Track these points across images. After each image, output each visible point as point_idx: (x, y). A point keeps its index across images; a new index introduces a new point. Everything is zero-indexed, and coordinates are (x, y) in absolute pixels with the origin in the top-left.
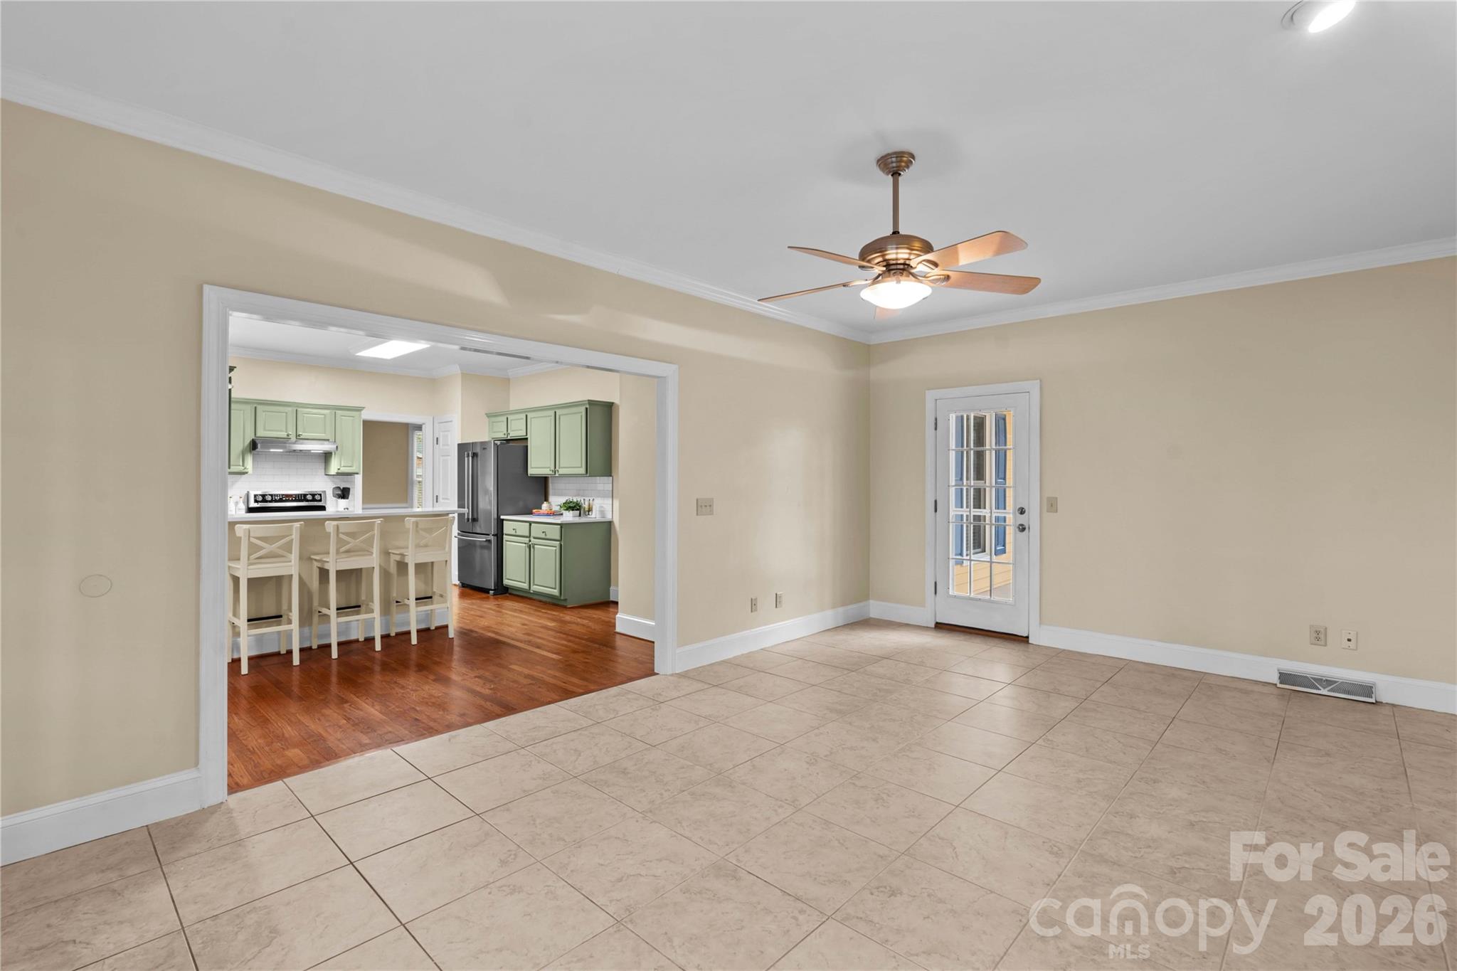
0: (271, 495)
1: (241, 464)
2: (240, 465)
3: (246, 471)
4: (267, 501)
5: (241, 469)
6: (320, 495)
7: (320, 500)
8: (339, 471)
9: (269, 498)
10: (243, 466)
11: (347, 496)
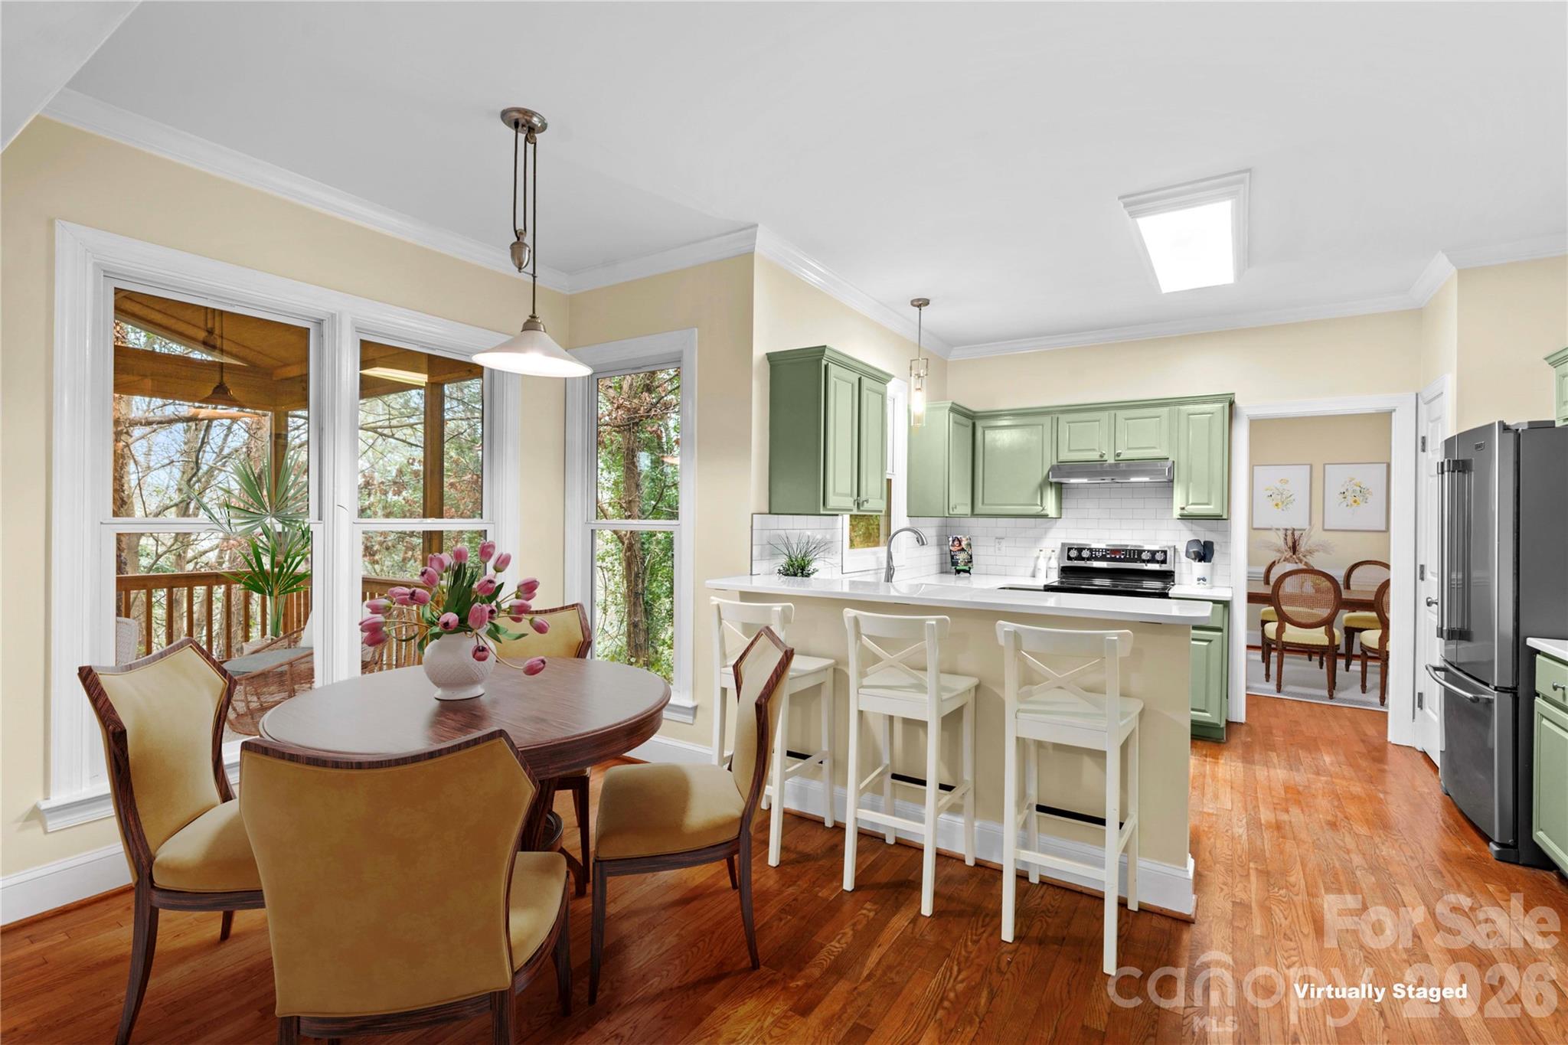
0: (1091, 550)
1: (1039, 503)
2: (1037, 505)
3: (1043, 513)
4: (1083, 559)
5: (1037, 509)
6: (1165, 552)
7: (1164, 562)
8: (1185, 512)
9: (1085, 554)
10: (1041, 506)
11: (1208, 557)
